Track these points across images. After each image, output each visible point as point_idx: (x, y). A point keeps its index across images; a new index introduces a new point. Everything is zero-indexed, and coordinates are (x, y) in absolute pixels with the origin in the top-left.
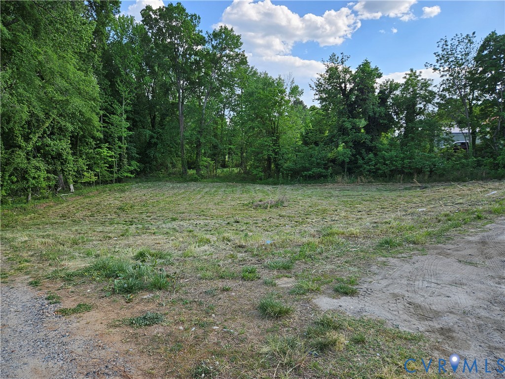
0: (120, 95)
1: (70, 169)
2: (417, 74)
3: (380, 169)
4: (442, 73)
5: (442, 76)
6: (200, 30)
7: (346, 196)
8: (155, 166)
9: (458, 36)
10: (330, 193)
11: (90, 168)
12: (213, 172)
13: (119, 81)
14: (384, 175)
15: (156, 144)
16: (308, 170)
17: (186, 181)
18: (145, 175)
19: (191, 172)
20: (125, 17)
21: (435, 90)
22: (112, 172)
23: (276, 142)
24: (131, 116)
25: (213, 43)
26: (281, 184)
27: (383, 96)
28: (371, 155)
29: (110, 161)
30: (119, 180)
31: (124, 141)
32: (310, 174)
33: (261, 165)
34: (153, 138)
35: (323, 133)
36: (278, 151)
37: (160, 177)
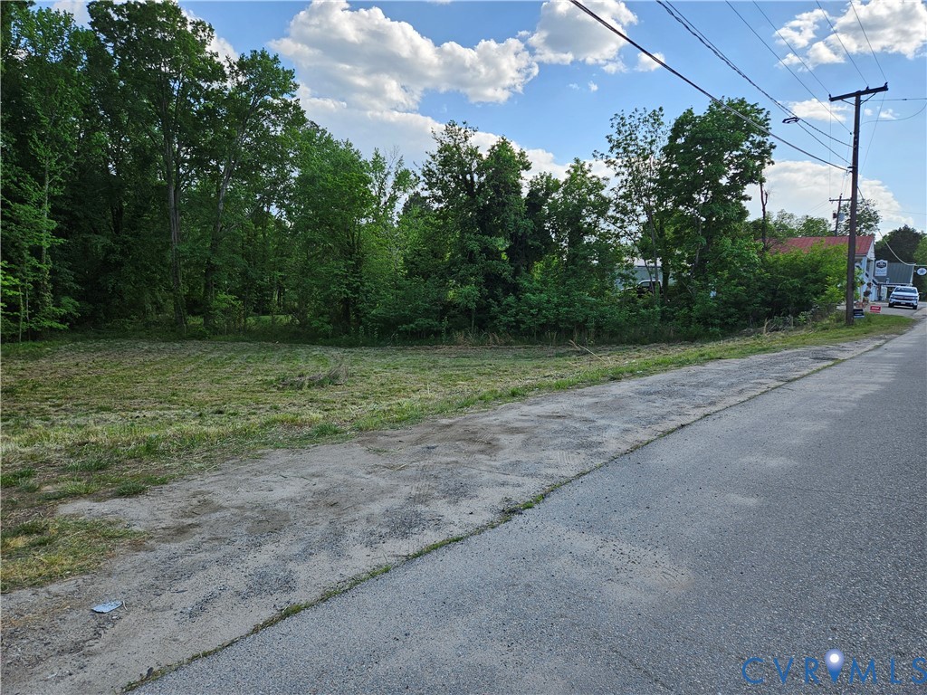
0: (37, 164)
2: (586, 167)
3: (524, 323)
4: (618, 170)
5: (618, 174)
6: (214, 52)
8: (117, 307)
9: (639, 112)
10: (434, 361)
12: (240, 322)
13: (35, 137)
14: (528, 332)
15: (120, 264)
16: (410, 320)
17: (181, 338)
18: (96, 326)
19: (197, 321)
20: (53, 12)
21: (612, 195)
22: (16, 319)
23: (355, 269)
24: (64, 206)
25: (240, 78)
26: (362, 345)
27: (535, 201)
28: (511, 299)
29: (10, 296)
30: (32, 335)
31: (46, 257)
32: (412, 328)
33: (332, 310)
34: (114, 252)
35: (441, 258)
36: (358, 287)
37: (126, 330)
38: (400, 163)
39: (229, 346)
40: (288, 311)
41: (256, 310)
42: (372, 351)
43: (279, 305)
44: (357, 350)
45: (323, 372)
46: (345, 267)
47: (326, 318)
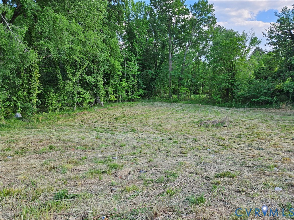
0: (135, 50)
1: (102, 93)
6: (186, 4)
7: (286, 120)
8: (154, 92)
10: (271, 117)
11: (115, 92)
12: (189, 97)
13: (134, 42)
15: (155, 79)
16: (257, 97)
17: (170, 102)
18: (148, 98)
19: (175, 96)
22: (128, 95)
23: (233, 76)
24: (142, 62)
26: (234, 107)
29: (126, 89)
30: (132, 100)
31: (136, 77)
32: (258, 100)
33: (222, 93)
34: (154, 75)
35: (273, 70)
36: (233, 83)
37: (156, 99)
38: (253, 35)
39: (184, 105)
40: (205, 93)
41: (194, 93)
42: (238, 110)
43: (202, 91)
44: (231, 109)
45: (218, 119)
46: (228, 76)
47: (219, 96)
